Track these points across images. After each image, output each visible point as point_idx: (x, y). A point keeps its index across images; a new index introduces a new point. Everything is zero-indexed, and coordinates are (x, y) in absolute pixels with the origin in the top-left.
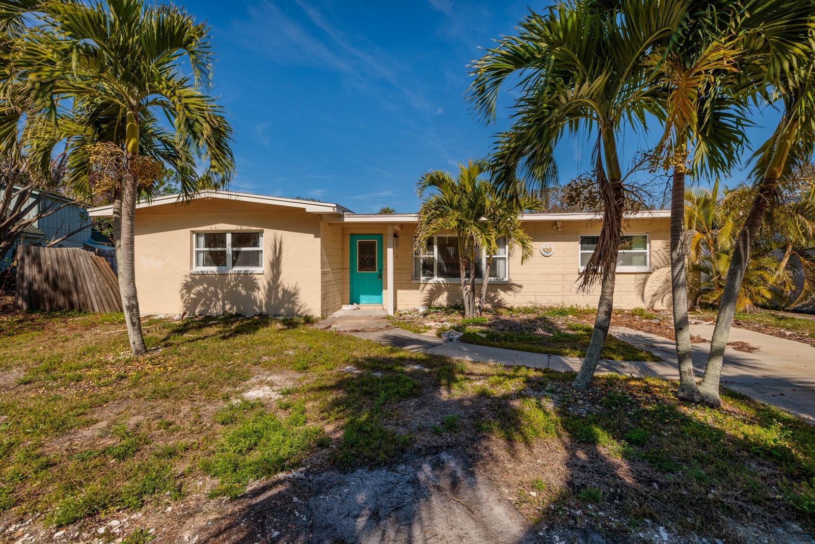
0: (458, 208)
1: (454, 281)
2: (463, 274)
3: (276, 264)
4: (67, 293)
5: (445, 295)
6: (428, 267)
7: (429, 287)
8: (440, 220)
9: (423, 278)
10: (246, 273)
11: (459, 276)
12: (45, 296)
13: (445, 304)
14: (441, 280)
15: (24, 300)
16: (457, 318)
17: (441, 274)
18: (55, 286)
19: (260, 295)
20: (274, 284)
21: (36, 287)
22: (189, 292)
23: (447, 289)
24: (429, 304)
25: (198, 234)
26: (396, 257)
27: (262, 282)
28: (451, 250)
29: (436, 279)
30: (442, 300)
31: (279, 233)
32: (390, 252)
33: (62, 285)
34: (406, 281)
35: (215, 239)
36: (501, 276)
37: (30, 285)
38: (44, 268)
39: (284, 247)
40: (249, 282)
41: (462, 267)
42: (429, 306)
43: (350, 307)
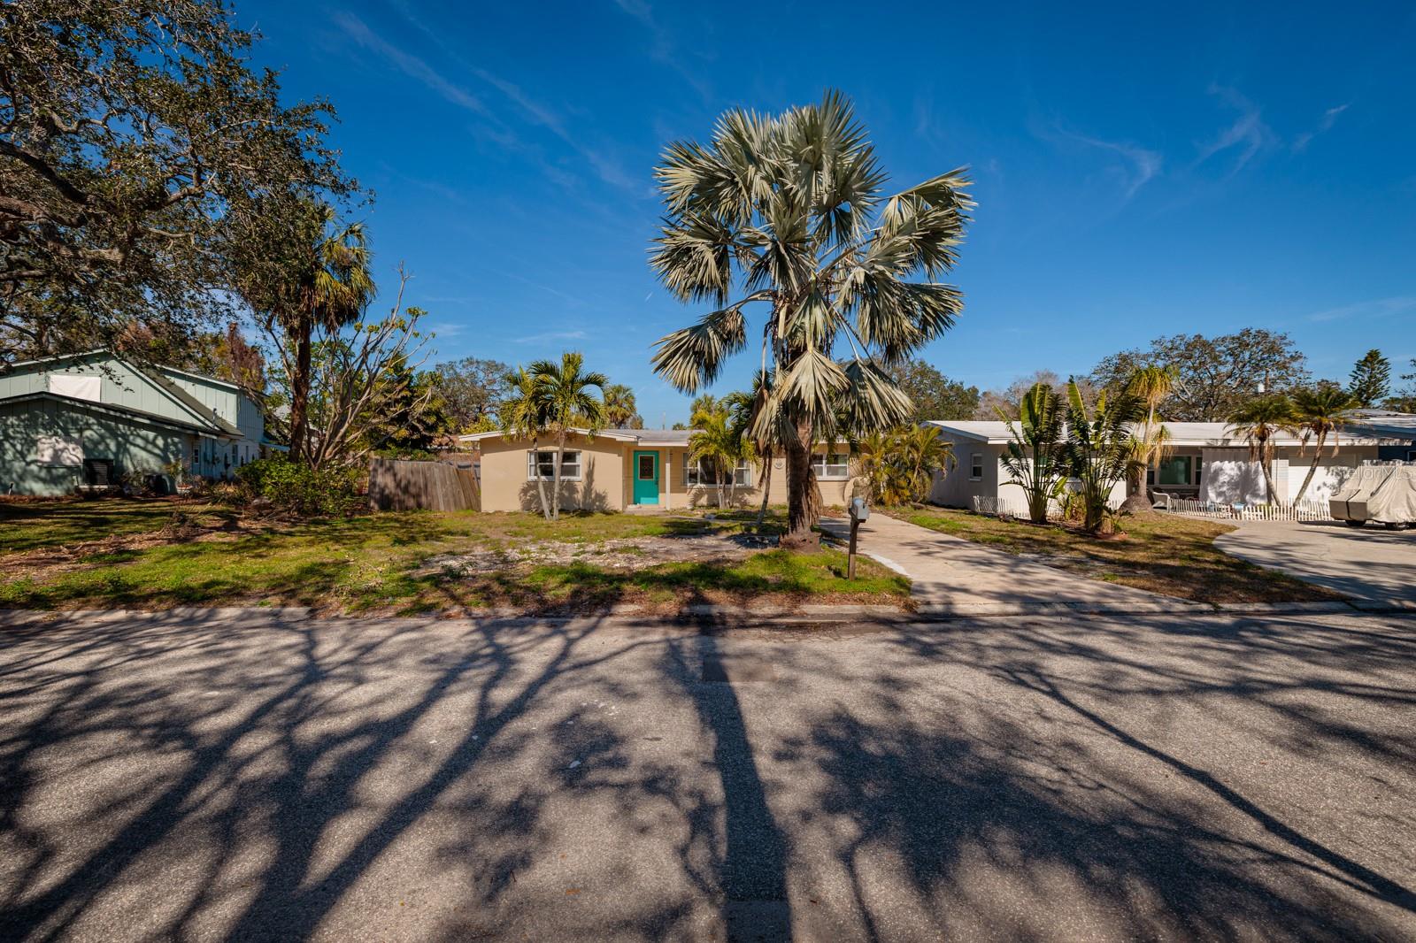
0: (715, 441)
1: (712, 486)
2: (718, 481)
3: (590, 475)
4: (417, 496)
5: (706, 497)
6: (693, 476)
7: (693, 491)
8: (705, 449)
9: (689, 484)
10: (569, 481)
11: (715, 483)
12: (396, 498)
13: (705, 503)
14: (703, 486)
15: (376, 501)
16: (714, 510)
17: (703, 481)
18: (406, 490)
19: (579, 496)
20: (588, 489)
21: (387, 492)
22: (525, 495)
23: (707, 493)
24: (694, 503)
25: (531, 453)
26: (671, 469)
27: (580, 487)
28: (710, 463)
29: (699, 485)
30: (704, 501)
31: (594, 453)
32: (668, 465)
33: (413, 490)
34: (678, 488)
35: (544, 457)
36: (747, 482)
37: (383, 490)
38: (399, 477)
39: (596, 463)
40: (571, 487)
41: (718, 477)
42: (695, 505)
43: (634, 506)
